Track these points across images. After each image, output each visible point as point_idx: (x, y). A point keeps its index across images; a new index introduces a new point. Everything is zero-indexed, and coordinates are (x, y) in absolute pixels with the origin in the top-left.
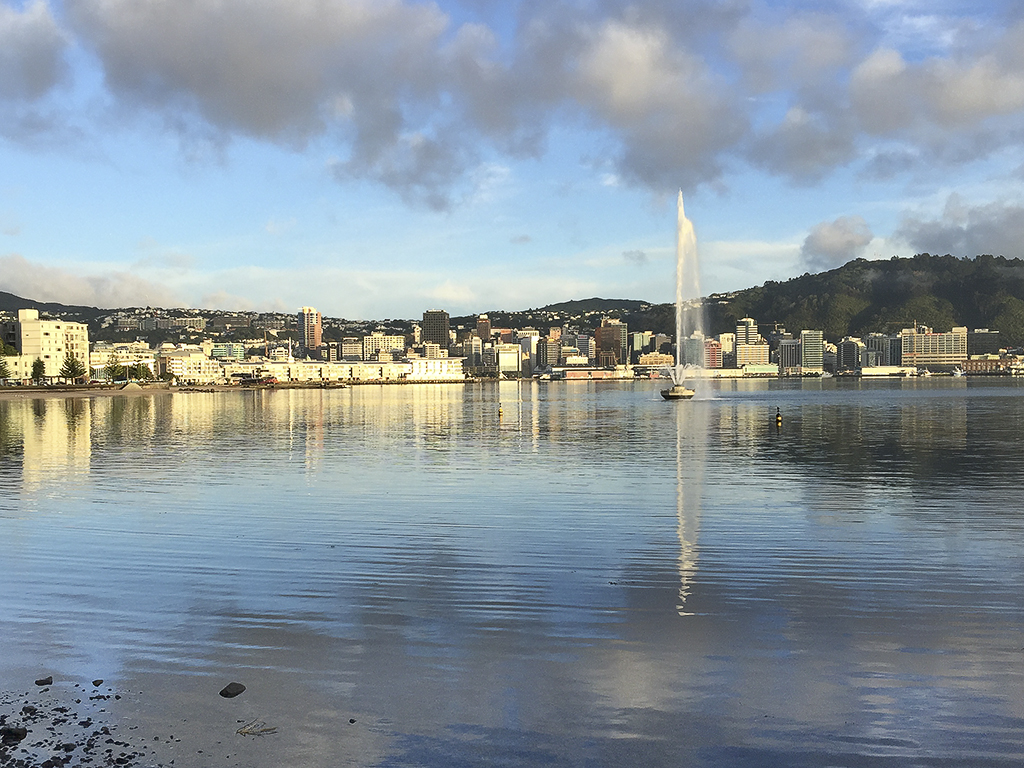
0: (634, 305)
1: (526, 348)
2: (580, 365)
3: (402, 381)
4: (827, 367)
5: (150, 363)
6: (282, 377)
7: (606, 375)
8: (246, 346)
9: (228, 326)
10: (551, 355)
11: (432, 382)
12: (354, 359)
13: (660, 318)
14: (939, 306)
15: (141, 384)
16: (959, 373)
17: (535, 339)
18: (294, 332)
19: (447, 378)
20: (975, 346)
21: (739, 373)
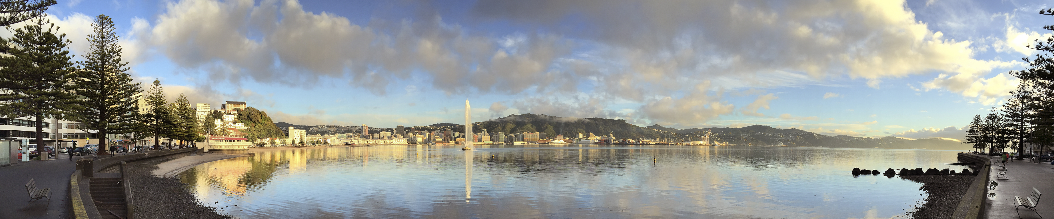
0: (454, 125)
1: (425, 136)
2: (440, 141)
3: (390, 144)
4: (505, 142)
5: (321, 140)
6: (356, 143)
7: (447, 144)
8: (347, 135)
9: (342, 130)
10: (432, 138)
11: (399, 145)
12: (377, 138)
13: (461, 129)
14: (532, 126)
15: (319, 145)
16: (537, 143)
17: (427, 134)
18: (359, 131)
19: (403, 144)
20: (541, 137)
21: (483, 143)
